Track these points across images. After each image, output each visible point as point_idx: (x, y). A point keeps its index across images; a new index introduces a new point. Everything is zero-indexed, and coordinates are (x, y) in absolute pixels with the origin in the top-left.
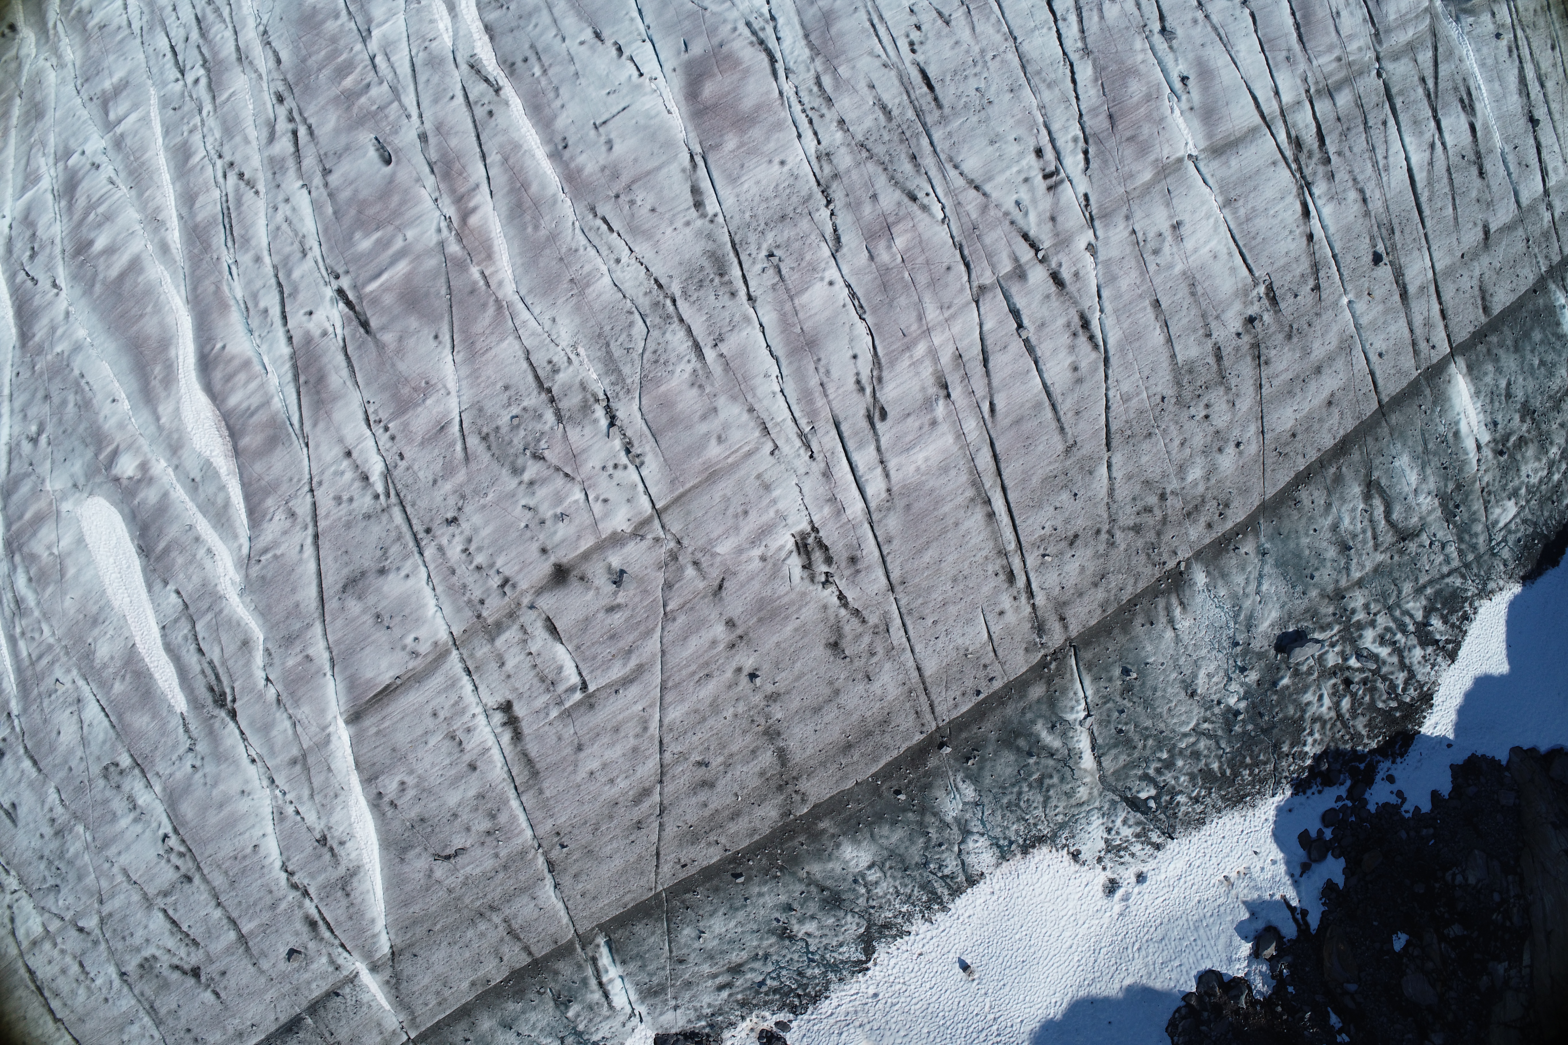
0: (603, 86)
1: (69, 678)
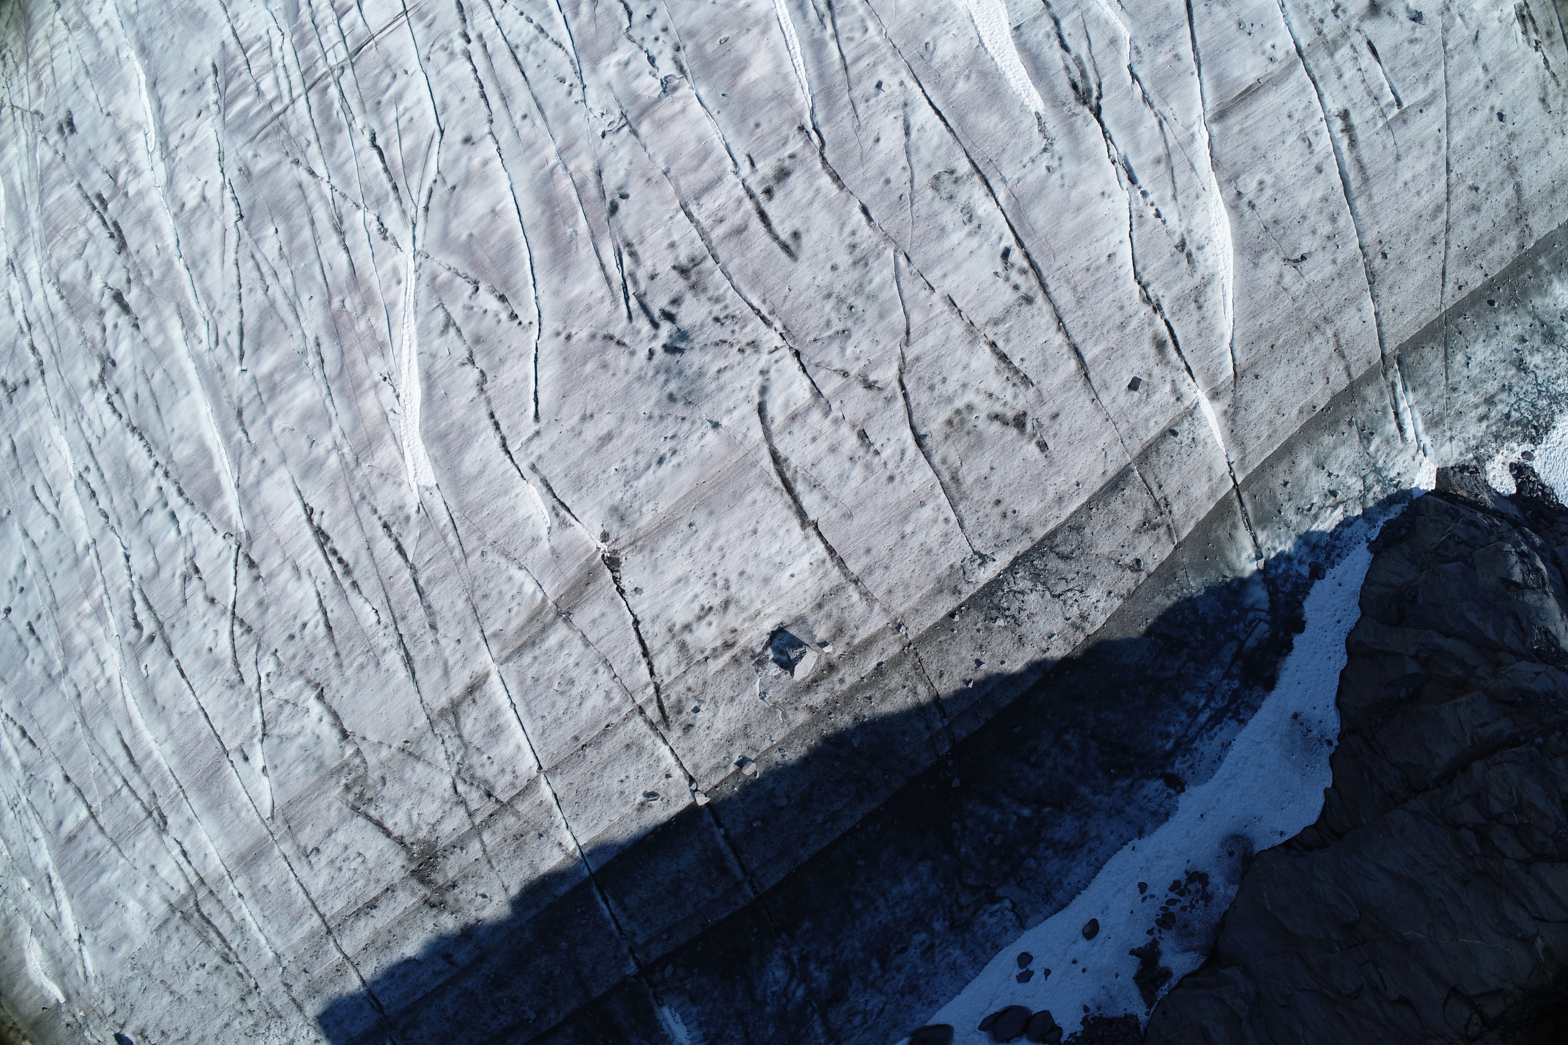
1: (897, 80)
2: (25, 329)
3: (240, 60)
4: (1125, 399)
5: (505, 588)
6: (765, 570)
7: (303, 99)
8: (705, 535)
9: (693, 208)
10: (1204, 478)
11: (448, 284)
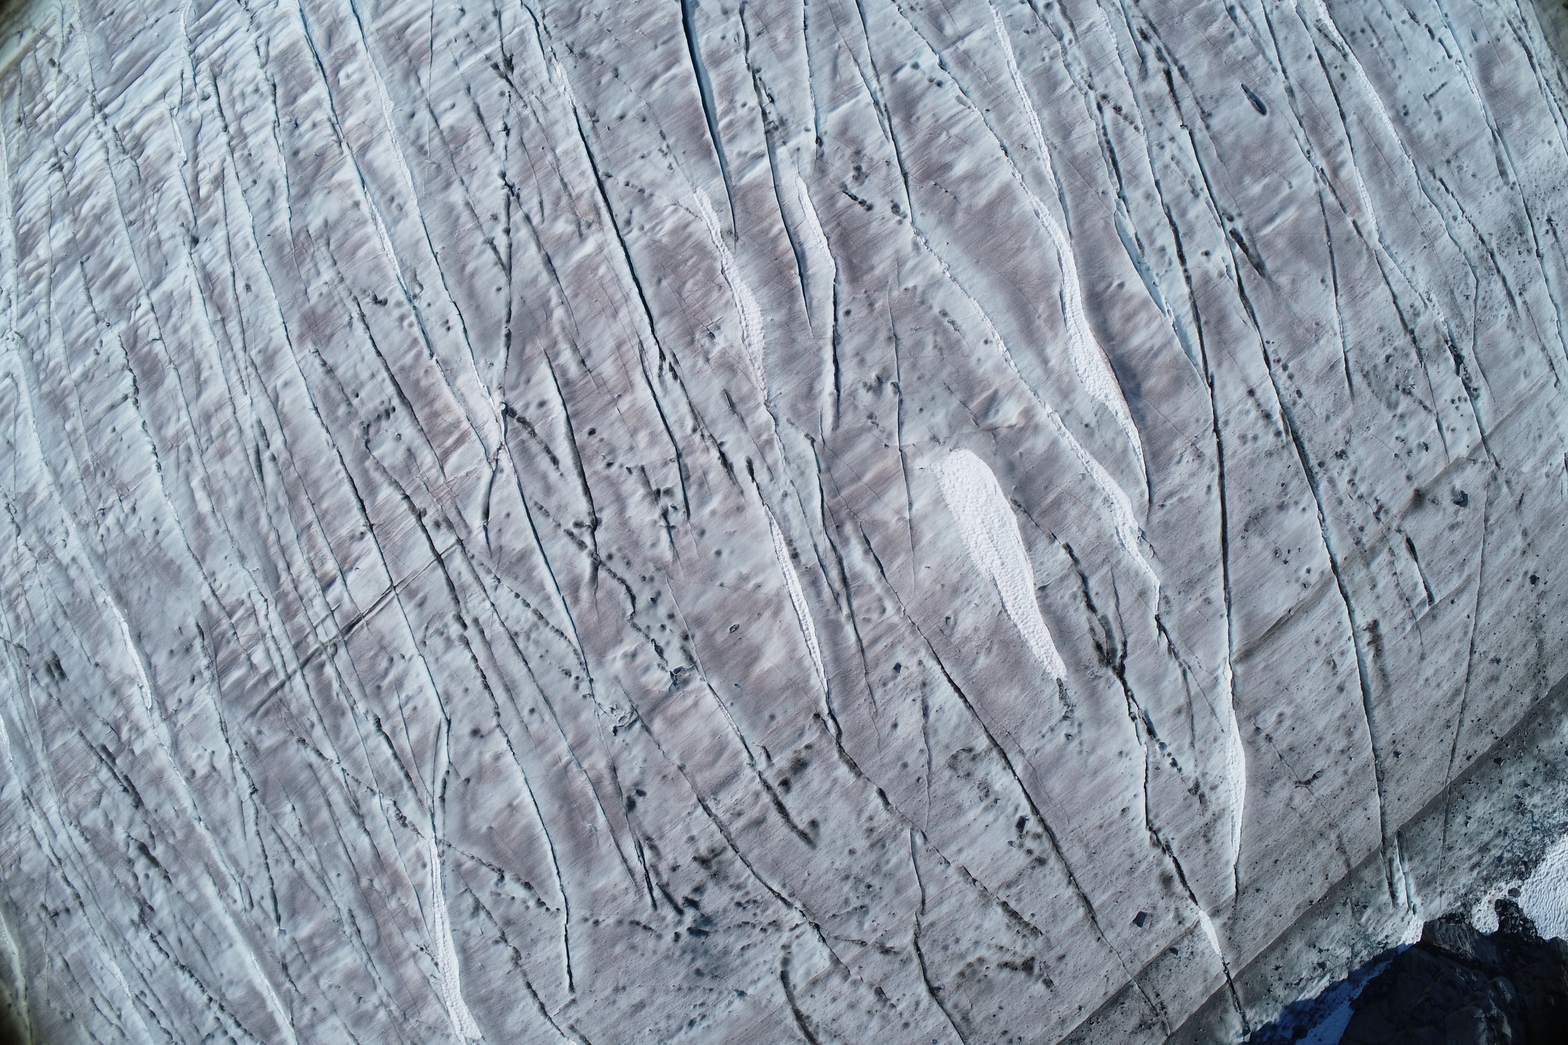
0: (1427, 63)
1: (915, 660)
2: (56, 863)
3: (225, 624)
4: (1129, 933)
7: (298, 676)
9: (711, 804)
10: (1200, 981)
11: (473, 872)
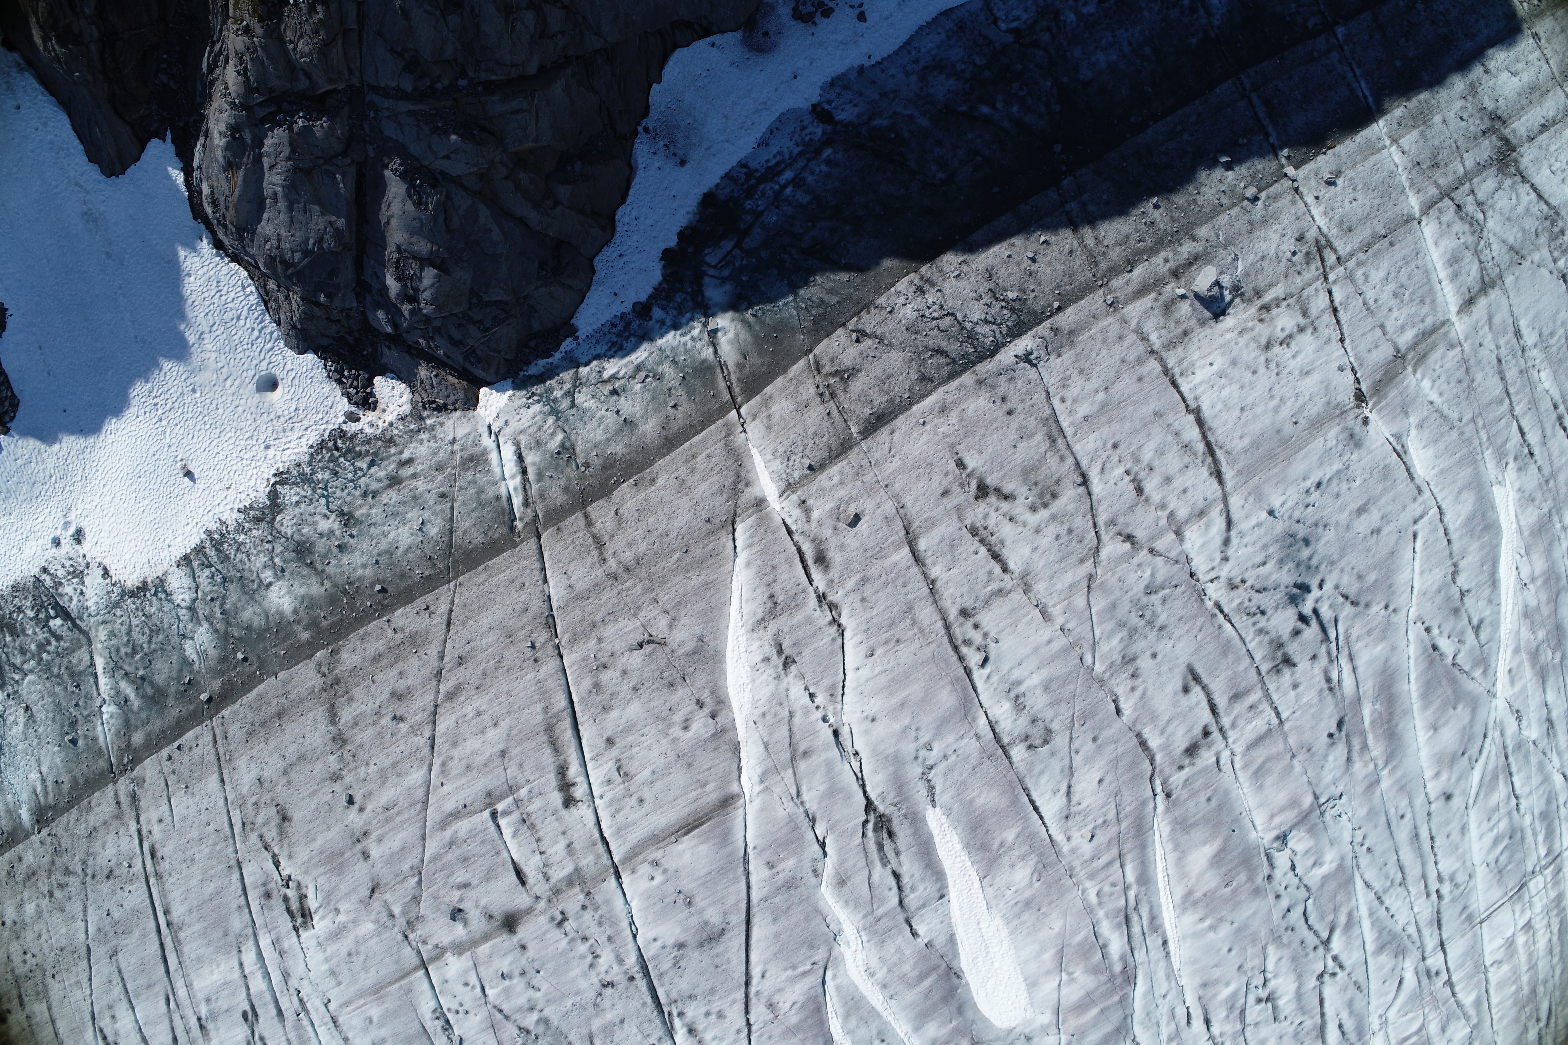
1: (1073, 843)
4: (867, 505)
5: (1445, 387)
6: (1235, 373)
8: (1285, 412)
9: (1275, 721)
11: (1475, 666)
